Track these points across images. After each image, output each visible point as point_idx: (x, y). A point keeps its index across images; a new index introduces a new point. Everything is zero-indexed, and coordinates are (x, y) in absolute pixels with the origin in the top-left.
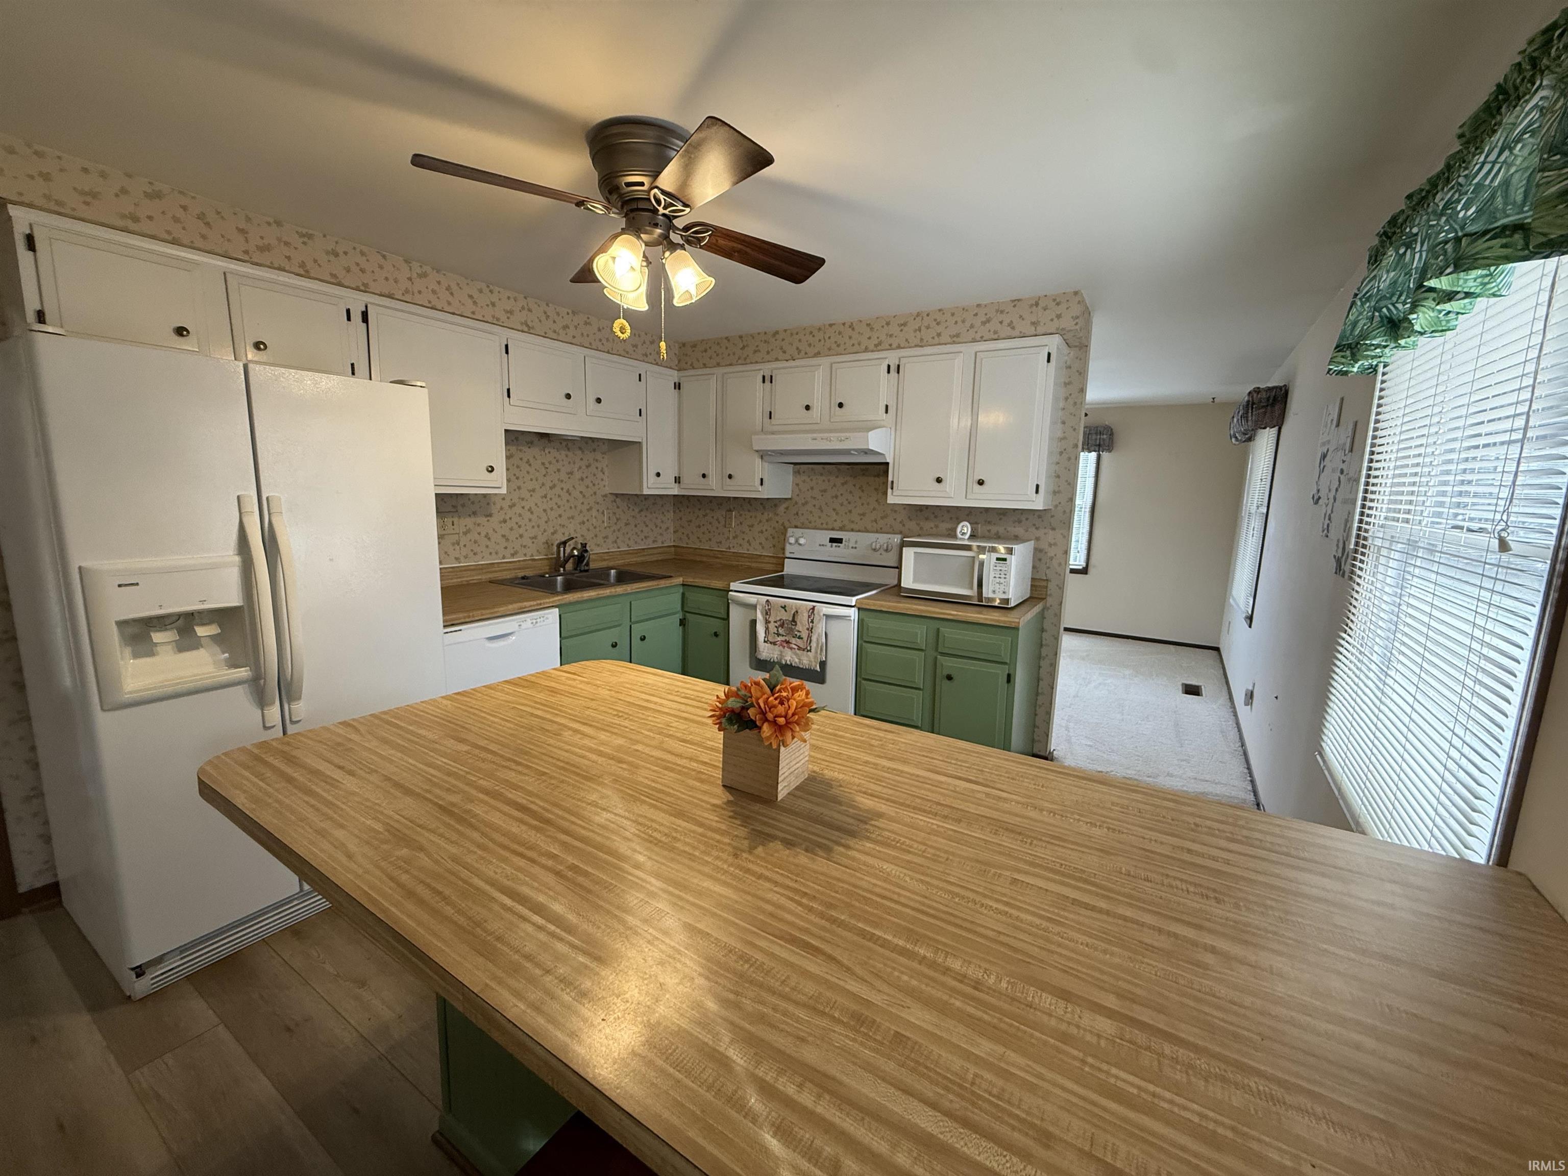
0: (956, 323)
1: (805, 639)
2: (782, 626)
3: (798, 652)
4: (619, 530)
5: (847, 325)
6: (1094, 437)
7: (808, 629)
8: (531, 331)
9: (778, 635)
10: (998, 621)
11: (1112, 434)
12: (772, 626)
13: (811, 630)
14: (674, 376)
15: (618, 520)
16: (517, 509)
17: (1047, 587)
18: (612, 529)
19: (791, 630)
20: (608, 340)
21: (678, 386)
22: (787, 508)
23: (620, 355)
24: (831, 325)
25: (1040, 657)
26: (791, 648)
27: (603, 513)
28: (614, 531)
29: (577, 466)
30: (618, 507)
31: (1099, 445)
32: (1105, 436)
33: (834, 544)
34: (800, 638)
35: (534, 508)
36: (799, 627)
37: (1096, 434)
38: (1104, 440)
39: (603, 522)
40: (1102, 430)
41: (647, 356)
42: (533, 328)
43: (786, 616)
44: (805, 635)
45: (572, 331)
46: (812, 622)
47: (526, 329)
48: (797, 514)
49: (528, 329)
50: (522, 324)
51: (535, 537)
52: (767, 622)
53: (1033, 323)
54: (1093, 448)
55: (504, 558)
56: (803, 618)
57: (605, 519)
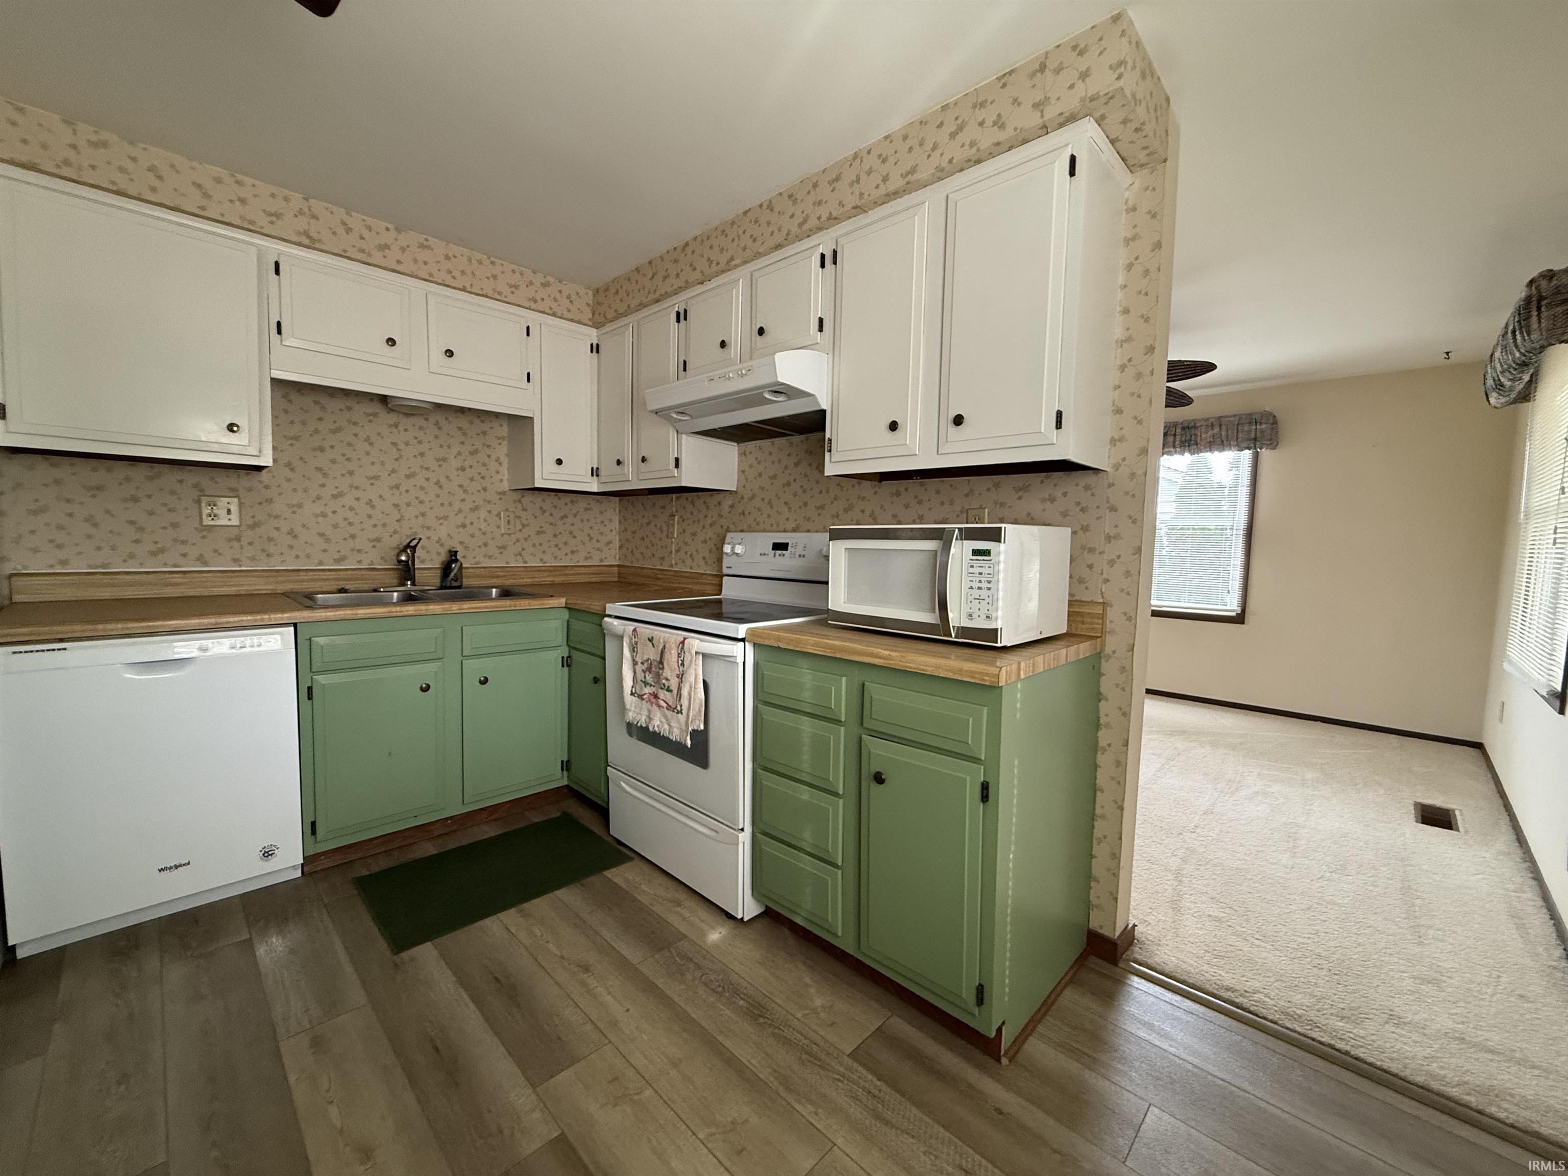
0: (911, 149)
1: (675, 692)
2: (649, 669)
3: (667, 711)
4: (526, 539)
5: (765, 207)
6: (1246, 428)
7: (678, 676)
8: (317, 245)
9: (646, 684)
10: (960, 671)
11: (1275, 422)
12: (639, 668)
13: (681, 677)
14: (592, 335)
15: (524, 526)
16: (348, 500)
17: (1103, 616)
18: (514, 537)
19: (658, 676)
20: (463, 273)
21: (595, 349)
22: (732, 506)
23: (486, 296)
24: (745, 213)
25: (1094, 747)
26: (659, 706)
27: (498, 515)
28: (518, 541)
29: (454, 451)
30: (524, 510)
31: (1255, 439)
32: (1264, 426)
33: (778, 552)
34: (669, 690)
35: (376, 501)
36: (667, 673)
37: (1250, 423)
38: (1262, 431)
39: (498, 527)
40: (1258, 417)
41: (535, 301)
42: (320, 241)
43: (653, 655)
44: (674, 686)
45: (394, 254)
46: (683, 664)
47: (306, 242)
48: (743, 514)
49: (311, 243)
50: (299, 234)
51: (378, 540)
52: (635, 663)
53: (1036, 106)
54: (1245, 445)
55: (321, 564)
56: (672, 657)
57: (503, 523)
